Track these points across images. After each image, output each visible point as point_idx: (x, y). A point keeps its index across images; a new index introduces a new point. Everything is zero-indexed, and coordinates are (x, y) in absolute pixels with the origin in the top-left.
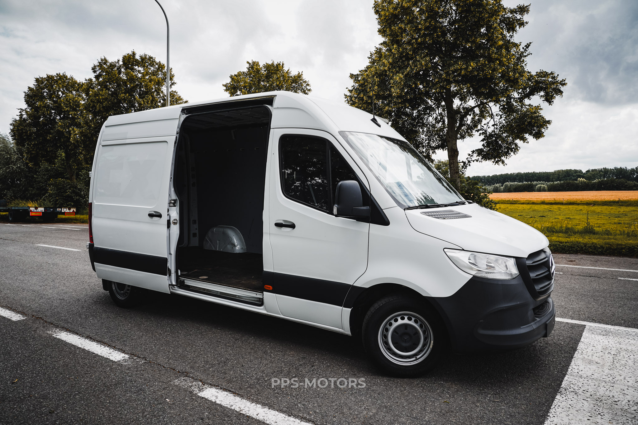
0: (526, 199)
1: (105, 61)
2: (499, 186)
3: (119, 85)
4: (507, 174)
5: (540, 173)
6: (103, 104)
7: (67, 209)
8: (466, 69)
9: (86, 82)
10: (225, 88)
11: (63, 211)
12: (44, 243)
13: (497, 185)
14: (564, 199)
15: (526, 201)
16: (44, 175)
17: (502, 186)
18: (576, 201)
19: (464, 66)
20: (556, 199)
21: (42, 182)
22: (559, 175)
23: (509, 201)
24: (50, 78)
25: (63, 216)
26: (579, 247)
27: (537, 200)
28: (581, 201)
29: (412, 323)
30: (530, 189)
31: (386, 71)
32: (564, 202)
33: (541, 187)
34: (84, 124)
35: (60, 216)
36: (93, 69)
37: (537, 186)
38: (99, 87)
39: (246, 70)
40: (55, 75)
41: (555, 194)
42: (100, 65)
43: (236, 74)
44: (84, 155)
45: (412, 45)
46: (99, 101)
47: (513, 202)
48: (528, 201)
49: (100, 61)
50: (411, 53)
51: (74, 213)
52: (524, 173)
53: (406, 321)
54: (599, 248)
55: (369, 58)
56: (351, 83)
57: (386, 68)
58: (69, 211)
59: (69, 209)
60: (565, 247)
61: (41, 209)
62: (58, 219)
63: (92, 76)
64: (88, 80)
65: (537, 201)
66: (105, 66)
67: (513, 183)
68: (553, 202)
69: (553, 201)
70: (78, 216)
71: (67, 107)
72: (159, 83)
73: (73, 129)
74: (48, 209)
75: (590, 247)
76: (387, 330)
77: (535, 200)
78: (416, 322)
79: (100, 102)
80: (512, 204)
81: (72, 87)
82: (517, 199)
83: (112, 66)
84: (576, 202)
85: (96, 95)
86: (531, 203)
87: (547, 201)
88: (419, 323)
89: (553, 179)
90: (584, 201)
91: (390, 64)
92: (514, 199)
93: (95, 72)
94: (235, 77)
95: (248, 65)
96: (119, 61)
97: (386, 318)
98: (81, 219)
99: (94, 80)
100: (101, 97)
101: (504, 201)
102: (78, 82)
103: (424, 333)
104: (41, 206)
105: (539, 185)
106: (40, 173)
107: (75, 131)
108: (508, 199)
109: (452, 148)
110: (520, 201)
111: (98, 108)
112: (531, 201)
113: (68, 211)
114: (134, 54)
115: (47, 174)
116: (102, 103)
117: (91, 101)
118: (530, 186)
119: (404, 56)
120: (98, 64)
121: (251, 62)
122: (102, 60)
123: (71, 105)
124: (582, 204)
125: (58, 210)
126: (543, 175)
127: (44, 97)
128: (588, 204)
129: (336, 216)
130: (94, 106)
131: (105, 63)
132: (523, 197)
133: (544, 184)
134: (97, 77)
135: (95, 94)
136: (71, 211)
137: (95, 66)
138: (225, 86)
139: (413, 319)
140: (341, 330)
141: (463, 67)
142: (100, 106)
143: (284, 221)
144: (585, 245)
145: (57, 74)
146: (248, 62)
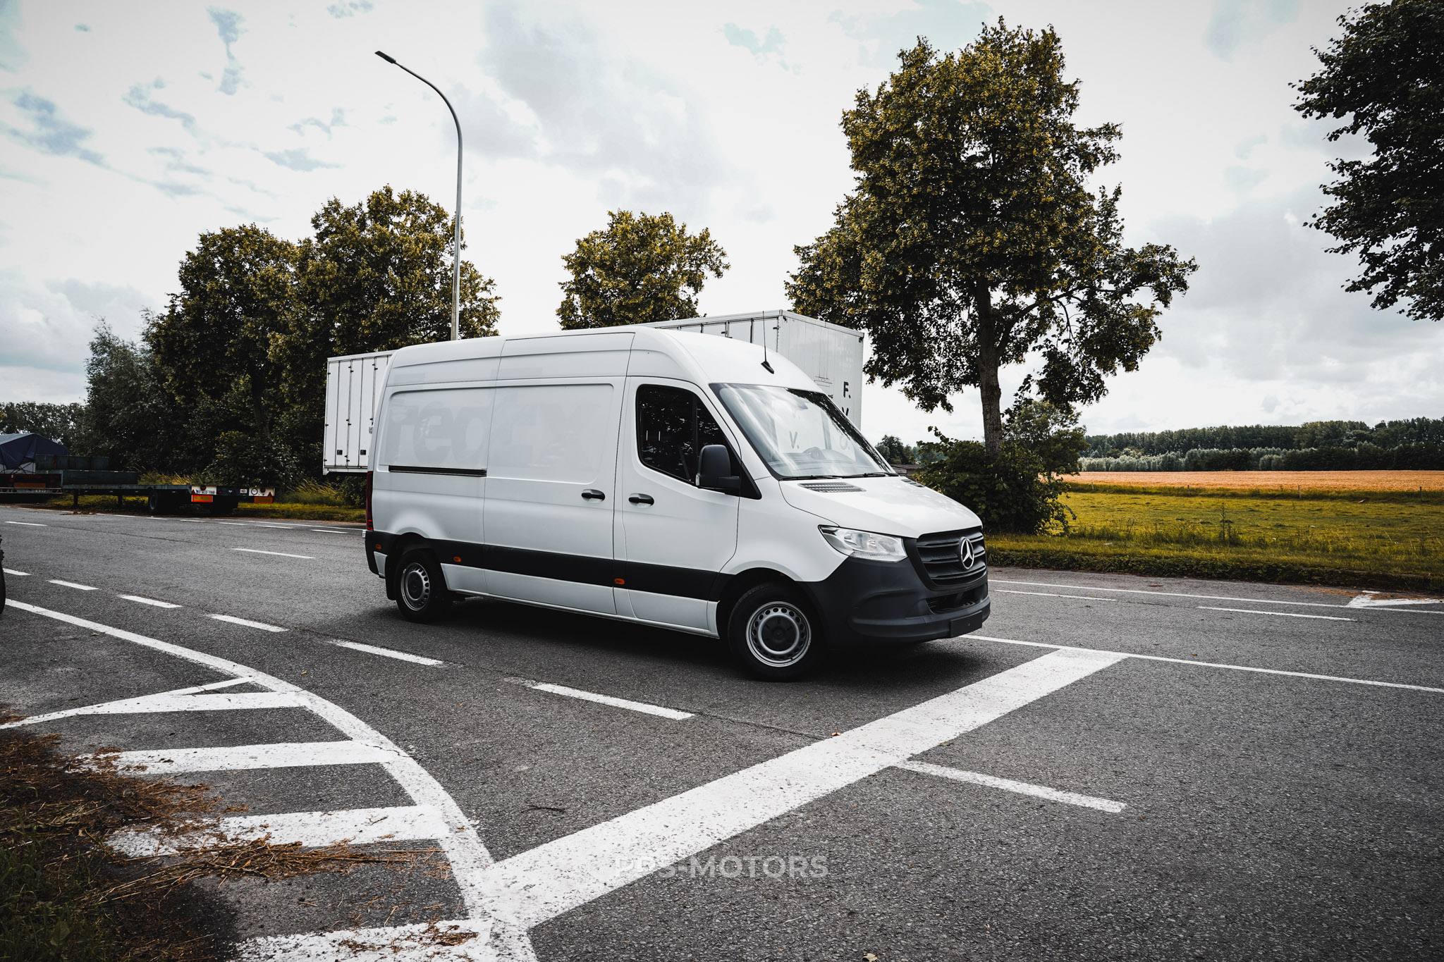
0: (1218, 487)
1: (335, 206)
2: (1174, 457)
3: (360, 253)
4: (1195, 430)
5: (1269, 428)
6: (330, 290)
7: (259, 490)
8: (990, 243)
9: (299, 245)
10: (566, 263)
11: (250, 494)
12: (245, 546)
13: (1171, 454)
14: (1302, 488)
15: (1218, 490)
16: (203, 423)
17: (1183, 457)
18: (1328, 492)
19: (988, 239)
20: (1284, 487)
21: (198, 438)
22: (1313, 433)
23: (1182, 489)
24: (227, 235)
25: (248, 506)
26: (1186, 565)
27: (1243, 488)
28: (1339, 493)
29: (786, 615)
30: (1241, 463)
31: (856, 243)
32: (1301, 493)
33: (1270, 459)
34: (294, 326)
35: (242, 505)
36: (313, 221)
37: (1262, 459)
38: (324, 255)
39: (606, 229)
40: (237, 228)
41: (1290, 476)
42: (327, 212)
43: (587, 237)
44: (290, 385)
45: (902, 197)
46: (323, 283)
47: (1189, 492)
48: (1223, 489)
49: (327, 206)
50: (900, 212)
51: (271, 499)
52: (1235, 428)
53: (779, 613)
54: (1221, 567)
55: (835, 214)
56: (796, 265)
57: (857, 239)
58: (261, 495)
59: (263, 491)
60: (1164, 565)
61: (211, 490)
62: (239, 510)
63: (312, 234)
64: (304, 242)
65: (1243, 490)
66: (335, 214)
67: (1208, 450)
68: (1277, 493)
69: (1277, 490)
70: (276, 506)
71: (262, 292)
72: (436, 245)
73: (274, 336)
74: (224, 489)
75: (1205, 566)
76: (757, 624)
77: (1239, 488)
78: (791, 614)
79: (326, 286)
80: (1189, 496)
81: (268, 251)
82: (1198, 487)
83: (349, 215)
84: (1326, 494)
85: (320, 271)
86: (1229, 496)
87: (1263, 489)
88: (795, 616)
89: (1299, 442)
90: (1345, 492)
91: (865, 231)
92: (1191, 486)
93: (317, 226)
94: (585, 244)
95: (611, 218)
96: (361, 205)
97: (756, 609)
98: (283, 511)
99: (314, 241)
100: (327, 277)
101: (1170, 489)
102: (280, 240)
103: (801, 628)
104: (211, 485)
105: (1266, 457)
106: (194, 418)
107: (277, 341)
108: (1180, 486)
109: (987, 383)
110: (1205, 490)
111: (322, 296)
112: (1228, 490)
113: (259, 494)
114: (389, 191)
115: (208, 421)
116: (329, 288)
117: (309, 282)
118: (1242, 457)
119: (888, 218)
120: (323, 212)
121: (615, 213)
122: (330, 204)
123: (269, 289)
124: (1341, 498)
125: (241, 491)
126: (1278, 434)
127: (215, 272)
128: (1354, 497)
129: (699, 487)
130: (313, 291)
131: (336, 210)
132: (1212, 482)
133: (1278, 454)
134: (321, 237)
135: (318, 270)
136: (266, 494)
137: (318, 216)
138: (566, 259)
139: (788, 611)
140: (707, 631)
141: (986, 241)
142: (325, 292)
143: (641, 495)
144: (1198, 561)
145: (240, 228)
146: (611, 214)
